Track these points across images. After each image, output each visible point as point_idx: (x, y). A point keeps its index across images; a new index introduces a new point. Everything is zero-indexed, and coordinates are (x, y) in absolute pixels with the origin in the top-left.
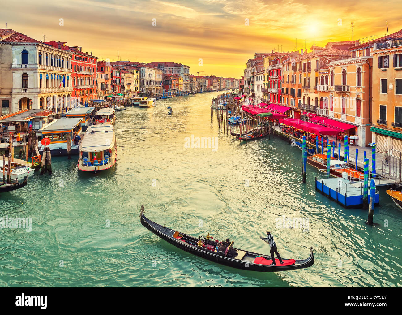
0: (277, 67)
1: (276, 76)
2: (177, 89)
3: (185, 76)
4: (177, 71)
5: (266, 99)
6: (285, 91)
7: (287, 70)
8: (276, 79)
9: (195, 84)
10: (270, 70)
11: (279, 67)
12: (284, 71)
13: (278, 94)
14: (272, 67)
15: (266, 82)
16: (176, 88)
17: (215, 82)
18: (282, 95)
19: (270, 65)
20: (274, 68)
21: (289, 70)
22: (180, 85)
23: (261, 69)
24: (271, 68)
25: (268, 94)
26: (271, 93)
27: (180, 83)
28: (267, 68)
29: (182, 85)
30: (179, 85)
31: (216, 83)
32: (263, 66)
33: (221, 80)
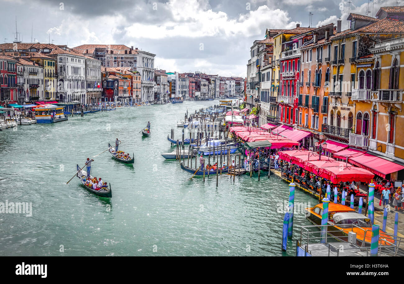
0: (294, 55)
1: (290, 72)
2: (129, 97)
3: (145, 72)
4: (131, 62)
5: (276, 116)
6: (304, 102)
7: (308, 61)
8: (291, 79)
9: (164, 89)
10: (283, 61)
11: (296, 55)
12: (303, 62)
13: (292, 106)
14: (286, 55)
15: (276, 84)
16: (127, 95)
17: (205, 85)
18: (299, 109)
19: (282, 51)
20: (289, 56)
21: (311, 60)
22: (136, 90)
23: (270, 59)
24: (284, 57)
25: (278, 106)
26: (283, 104)
27: (134, 86)
28: (278, 58)
29: (138, 90)
30: (134, 90)
31: (207, 87)
32: (273, 53)
33: (216, 80)
